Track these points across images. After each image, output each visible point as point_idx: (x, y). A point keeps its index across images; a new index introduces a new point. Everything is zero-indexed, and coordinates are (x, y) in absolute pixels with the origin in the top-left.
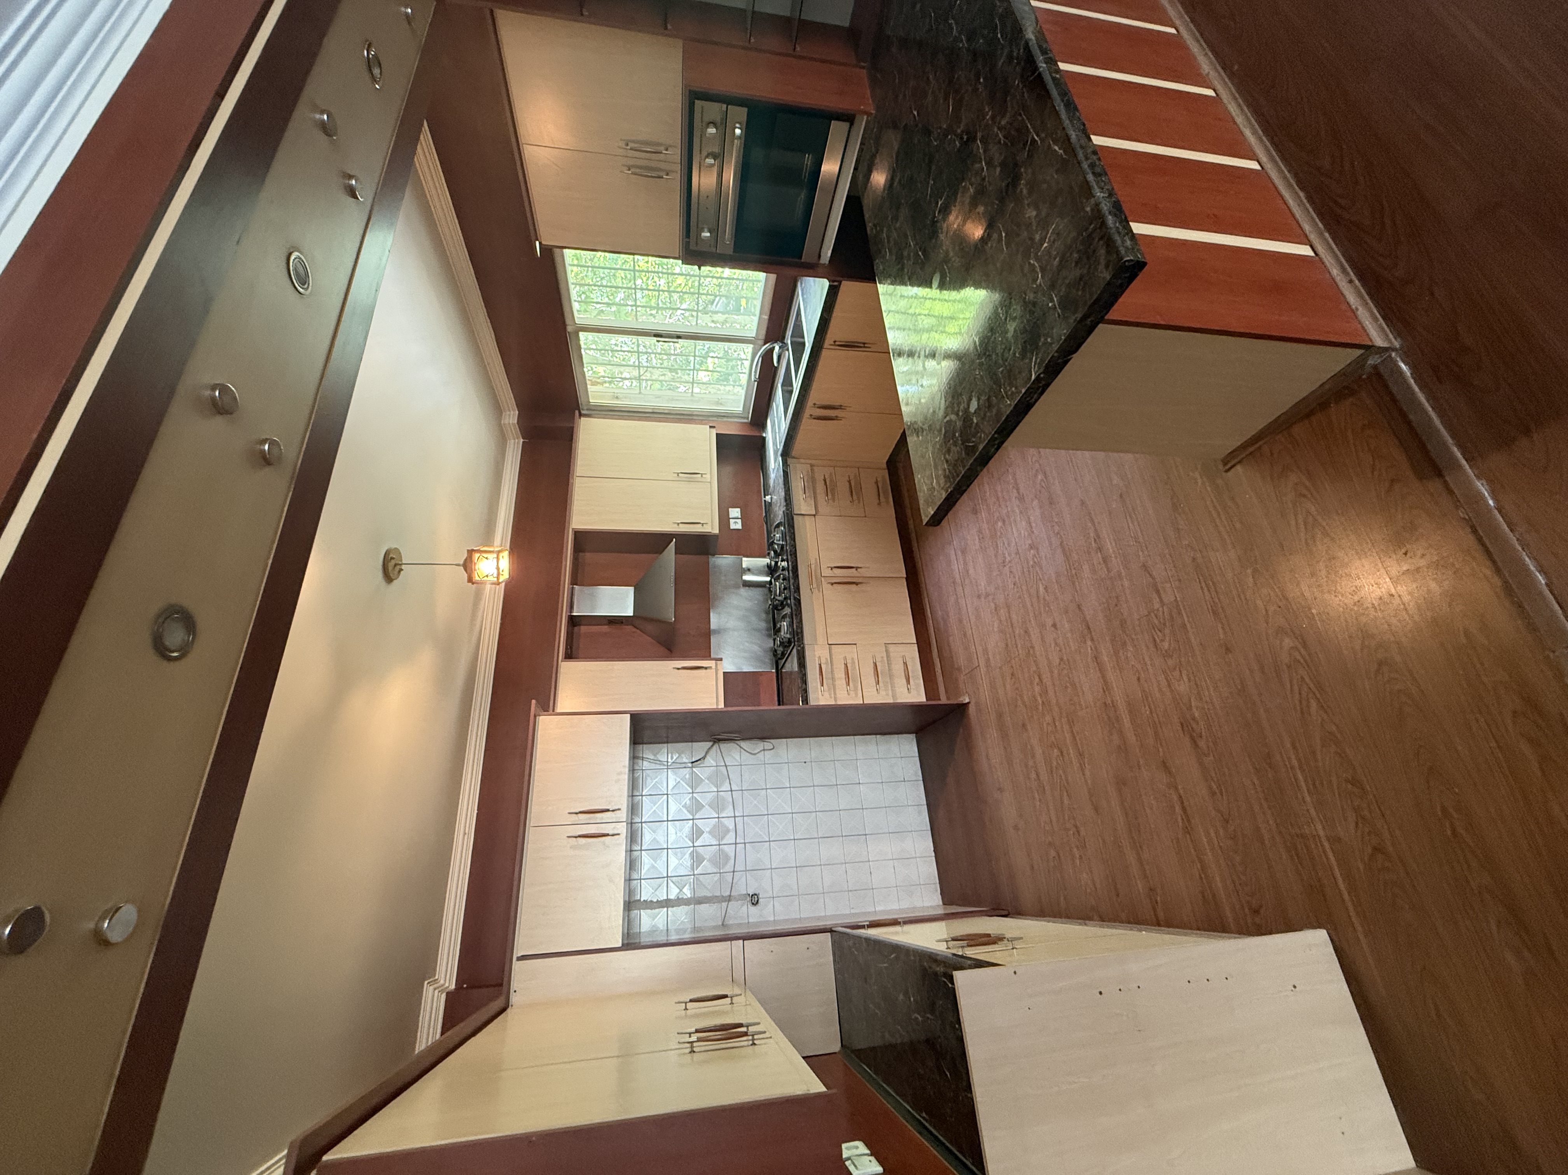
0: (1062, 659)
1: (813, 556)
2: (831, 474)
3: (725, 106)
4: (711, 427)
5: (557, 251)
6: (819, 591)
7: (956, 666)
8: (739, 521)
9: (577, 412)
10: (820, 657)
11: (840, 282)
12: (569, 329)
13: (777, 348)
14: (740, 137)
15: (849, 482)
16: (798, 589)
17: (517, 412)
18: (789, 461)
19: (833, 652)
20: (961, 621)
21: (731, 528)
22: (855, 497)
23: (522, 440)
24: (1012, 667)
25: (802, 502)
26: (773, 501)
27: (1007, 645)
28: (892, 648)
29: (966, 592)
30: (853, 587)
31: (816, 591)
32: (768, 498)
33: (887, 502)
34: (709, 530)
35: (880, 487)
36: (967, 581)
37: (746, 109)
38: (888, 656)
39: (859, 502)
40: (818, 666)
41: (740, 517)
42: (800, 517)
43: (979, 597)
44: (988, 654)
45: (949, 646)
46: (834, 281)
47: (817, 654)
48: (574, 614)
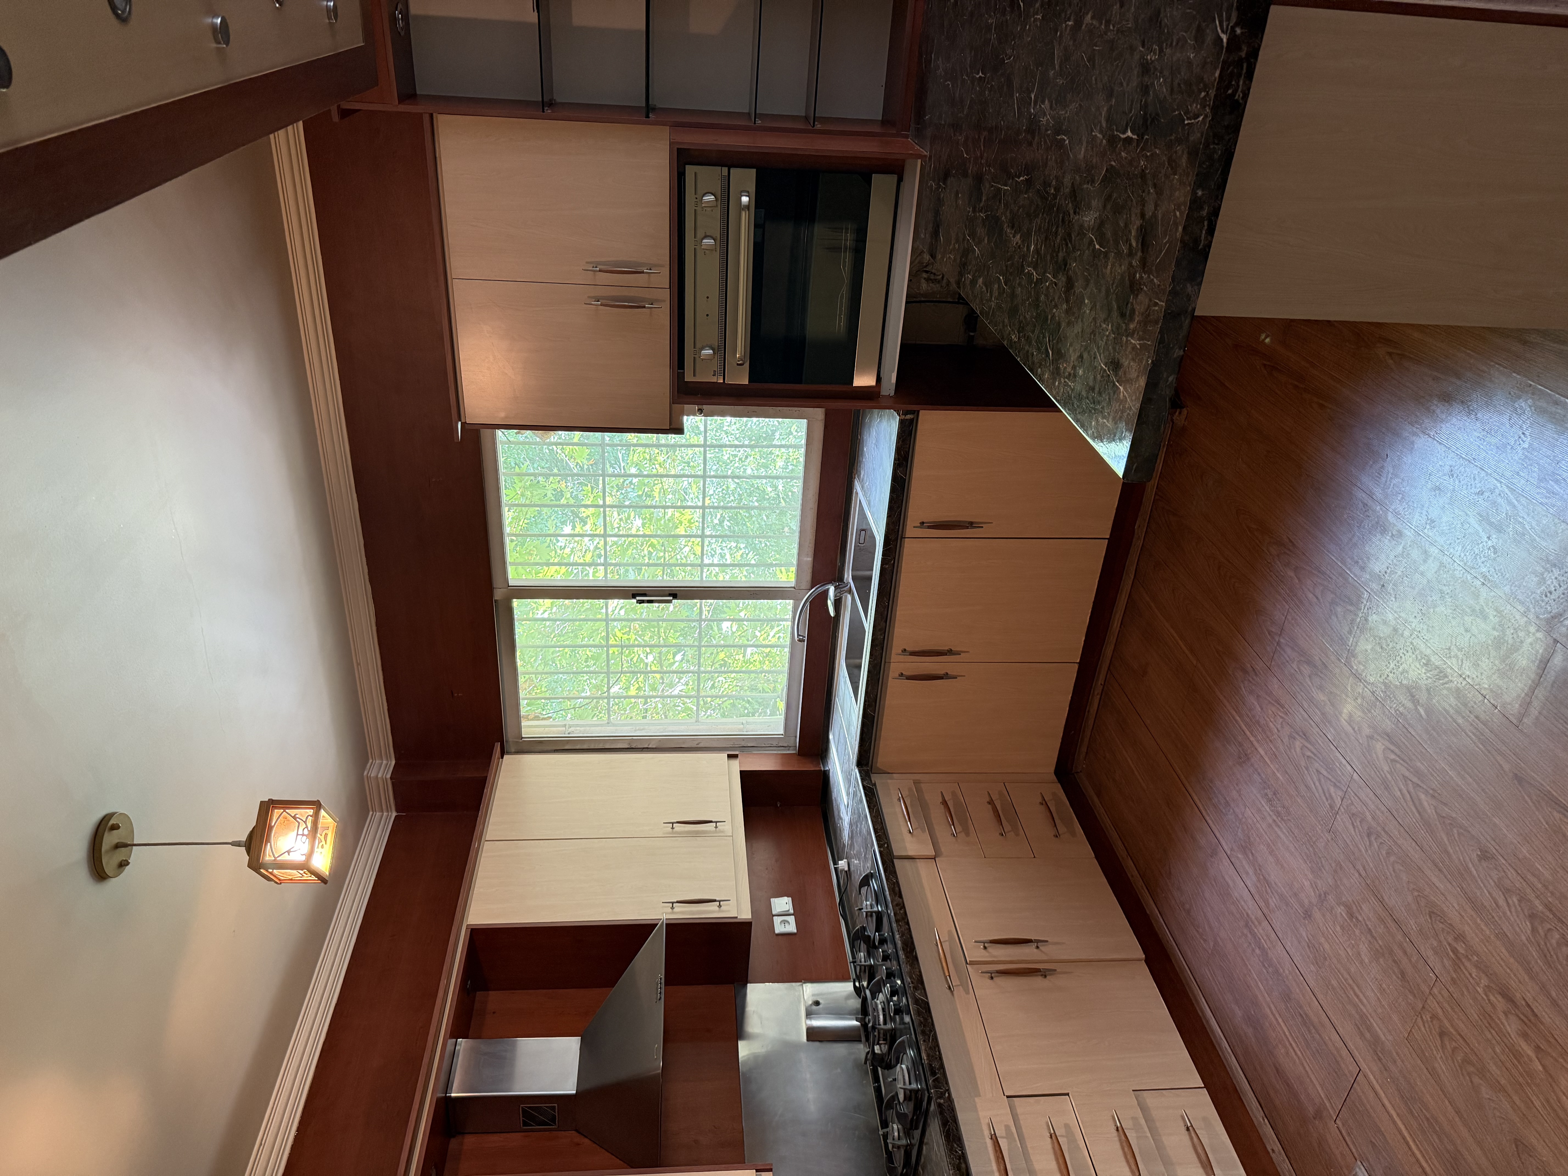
0: (1532, 917)
1: (942, 929)
2: (954, 794)
3: (725, 170)
4: (730, 756)
5: (485, 433)
6: (967, 993)
7: (1311, 1110)
8: (792, 919)
9: (498, 746)
10: (991, 1125)
11: (916, 413)
12: (498, 594)
13: (832, 590)
14: (748, 207)
15: (991, 802)
16: (919, 983)
17: (393, 762)
18: (875, 778)
19: (1019, 1111)
20: (1287, 997)
21: (777, 931)
22: (1007, 827)
23: (394, 814)
24: (1434, 1017)
25: (907, 837)
26: (852, 868)
27: (1403, 973)
28: (1151, 1100)
29: (1277, 925)
30: (1037, 982)
31: (959, 992)
32: (842, 864)
33: (1073, 834)
34: (733, 914)
35: (1053, 809)
36: (1273, 901)
37: (754, 170)
38: (1148, 1119)
39: (1017, 835)
40: (989, 1143)
41: (792, 911)
42: (907, 863)
43: (1308, 915)
44: (1369, 1028)
45: (1279, 1071)
46: (905, 414)
47: (984, 1115)
48: (453, 1095)
